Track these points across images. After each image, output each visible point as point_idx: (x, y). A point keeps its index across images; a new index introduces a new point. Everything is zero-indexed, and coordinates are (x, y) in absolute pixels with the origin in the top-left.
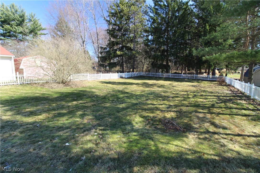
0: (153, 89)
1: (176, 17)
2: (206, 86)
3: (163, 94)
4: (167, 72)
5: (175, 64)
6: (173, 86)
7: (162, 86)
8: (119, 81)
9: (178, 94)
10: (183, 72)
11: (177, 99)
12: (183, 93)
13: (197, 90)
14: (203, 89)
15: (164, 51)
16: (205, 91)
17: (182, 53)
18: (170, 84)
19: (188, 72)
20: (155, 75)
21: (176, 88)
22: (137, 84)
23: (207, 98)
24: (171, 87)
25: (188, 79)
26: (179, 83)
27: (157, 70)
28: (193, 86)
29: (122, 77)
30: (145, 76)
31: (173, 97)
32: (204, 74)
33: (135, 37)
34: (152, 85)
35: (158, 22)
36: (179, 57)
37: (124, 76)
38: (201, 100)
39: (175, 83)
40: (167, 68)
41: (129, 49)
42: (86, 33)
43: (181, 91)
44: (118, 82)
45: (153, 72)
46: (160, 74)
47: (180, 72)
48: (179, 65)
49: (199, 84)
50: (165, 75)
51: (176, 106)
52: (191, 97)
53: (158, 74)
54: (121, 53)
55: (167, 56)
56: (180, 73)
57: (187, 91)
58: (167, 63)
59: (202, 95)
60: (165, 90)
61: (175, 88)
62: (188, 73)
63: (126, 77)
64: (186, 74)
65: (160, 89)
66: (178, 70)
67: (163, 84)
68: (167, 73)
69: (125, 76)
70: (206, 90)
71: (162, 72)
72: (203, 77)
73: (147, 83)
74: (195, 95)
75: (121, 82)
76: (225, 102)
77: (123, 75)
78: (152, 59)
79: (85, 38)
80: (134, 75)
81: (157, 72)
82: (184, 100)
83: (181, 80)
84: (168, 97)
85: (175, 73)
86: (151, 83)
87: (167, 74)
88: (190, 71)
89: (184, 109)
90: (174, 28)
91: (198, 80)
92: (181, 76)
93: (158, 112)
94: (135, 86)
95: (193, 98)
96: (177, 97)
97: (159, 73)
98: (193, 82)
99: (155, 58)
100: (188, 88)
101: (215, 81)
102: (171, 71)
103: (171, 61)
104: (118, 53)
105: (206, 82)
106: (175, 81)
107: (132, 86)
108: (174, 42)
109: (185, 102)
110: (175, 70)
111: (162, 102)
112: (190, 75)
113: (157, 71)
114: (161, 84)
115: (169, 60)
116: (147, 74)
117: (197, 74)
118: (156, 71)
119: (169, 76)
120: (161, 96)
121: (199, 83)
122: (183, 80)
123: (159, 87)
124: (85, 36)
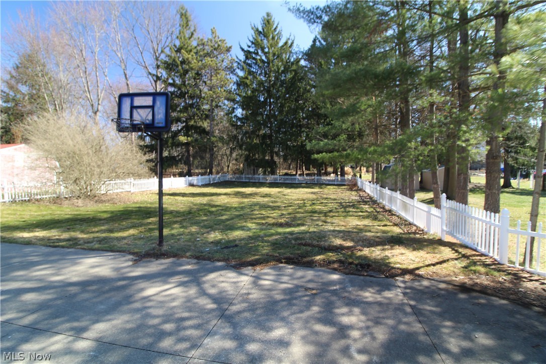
0: (255, 200)
1: (283, 82)
2: (330, 192)
3: (271, 204)
4: (273, 172)
5: (285, 160)
6: (285, 195)
7: (266, 195)
8: (191, 192)
9: (291, 203)
10: (299, 173)
11: (290, 208)
12: (298, 202)
13: (318, 198)
14: (325, 196)
15: (264, 137)
16: (327, 198)
17: (295, 141)
18: (279, 192)
19: (308, 172)
20: (252, 178)
21: (290, 197)
22: (225, 194)
23: (326, 206)
24: (282, 196)
25: (306, 183)
26: (293, 190)
27: (254, 170)
28: (312, 193)
29: (192, 185)
30: (234, 181)
31: (285, 207)
32: (332, 175)
33: (211, 110)
34: (251, 195)
35: (253, 88)
36: (290, 149)
37: (195, 183)
38: (320, 207)
39: (287, 191)
40: (271, 167)
41: (202, 131)
42: (101, 93)
43: (295, 200)
44: (190, 194)
45: (248, 174)
46: (261, 176)
47: (294, 173)
48: (292, 161)
49: (321, 190)
50: (270, 178)
51: (289, 214)
52: (308, 205)
53: (256, 176)
54: (187, 140)
55: (271, 146)
56: (294, 175)
57: (304, 200)
58: (272, 157)
59: (322, 203)
60: (273, 199)
61: (287, 197)
62: (307, 175)
63: (200, 184)
64: (303, 175)
65: (266, 199)
66: (289, 169)
67: (268, 193)
68: (272, 174)
69: (198, 182)
70: (329, 197)
71: (264, 173)
72: (329, 181)
73: (242, 192)
74: (313, 204)
75: (195, 192)
76: (345, 207)
77: (194, 179)
78: (246, 150)
79: (99, 104)
80: (214, 179)
81: (254, 174)
82: (299, 208)
83: (295, 185)
84: (279, 207)
85: (286, 174)
86: (249, 192)
87: (273, 176)
88: (310, 170)
89: (298, 215)
90: (281, 100)
91: (321, 185)
92: (296, 179)
93: (270, 219)
94: (223, 197)
95: (311, 205)
96: (290, 206)
97: (259, 174)
98: (313, 188)
99: (251, 148)
100: (305, 196)
101: (344, 185)
102: (278, 171)
103: (277, 154)
104: (183, 139)
105: (332, 187)
106: (286, 187)
107: (220, 197)
108: (282, 123)
109: (300, 210)
110: (285, 169)
111: (272, 212)
112: (308, 178)
113: (254, 172)
114: (265, 193)
115: (276, 152)
116: (237, 178)
117: (319, 174)
118: (252, 172)
119: (276, 179)
120: (269, 207)
121: (321, 188)
122: (299, 185)
123: (264, 197)
124: (99, 100)
